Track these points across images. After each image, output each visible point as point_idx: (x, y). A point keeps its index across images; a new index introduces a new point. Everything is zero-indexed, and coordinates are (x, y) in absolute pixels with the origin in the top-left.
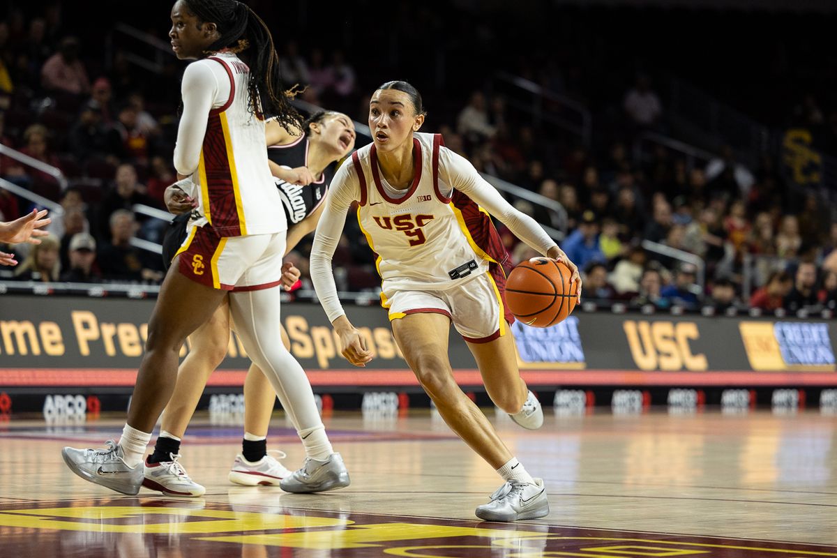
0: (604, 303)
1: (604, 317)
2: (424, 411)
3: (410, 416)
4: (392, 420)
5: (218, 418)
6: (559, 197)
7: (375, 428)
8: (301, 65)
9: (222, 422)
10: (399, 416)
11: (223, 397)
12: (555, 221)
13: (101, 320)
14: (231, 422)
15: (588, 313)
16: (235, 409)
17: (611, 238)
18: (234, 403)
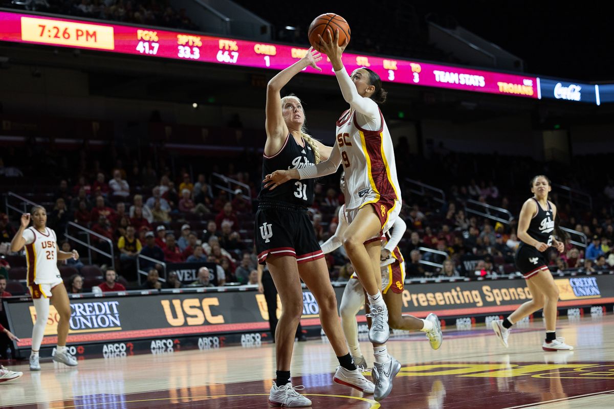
0: (605, 271)
1: (607, 276)
2: (540, 319)
3: (534, 321)
4: (527, 323)
5: (460, 328)
6: (583, 231)
7: (521, 327)
8: (477, 188)
9: (462, 329)
10: (530, 322)
11: (461, 319)
12: (583, 240)
13: (411, 293)
14: (465, 329)
15: (600, 275)
16: (465, 323)
17: (605, 245)
18: (465, 321)
